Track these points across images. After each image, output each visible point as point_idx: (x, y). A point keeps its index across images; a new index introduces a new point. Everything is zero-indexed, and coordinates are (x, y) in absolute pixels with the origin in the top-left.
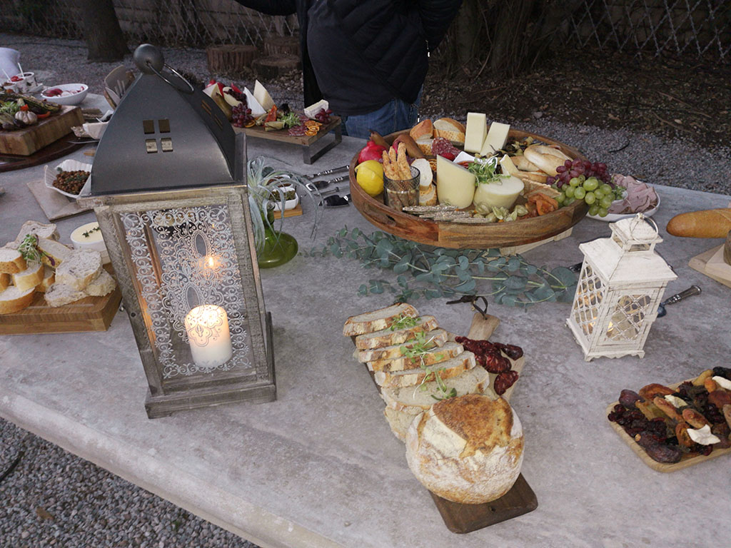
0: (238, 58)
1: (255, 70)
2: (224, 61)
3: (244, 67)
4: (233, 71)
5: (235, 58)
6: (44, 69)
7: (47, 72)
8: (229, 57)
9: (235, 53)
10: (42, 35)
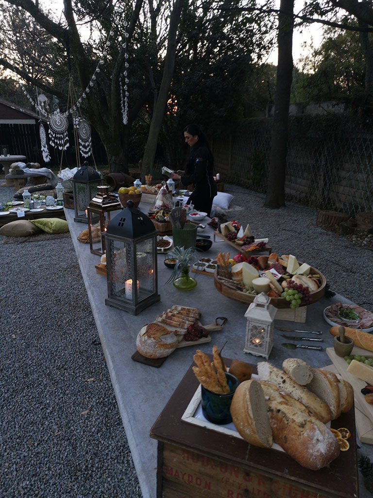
0: (333, 219)
1: (341, 228)
2: (325, 219)
3: (336, 225)
4: (328, 225)
5: (331, 219)
6: (240, 206)
7: (240, 207)
8: (328, 218)
9: (332, 216)
10: (256, 191)
